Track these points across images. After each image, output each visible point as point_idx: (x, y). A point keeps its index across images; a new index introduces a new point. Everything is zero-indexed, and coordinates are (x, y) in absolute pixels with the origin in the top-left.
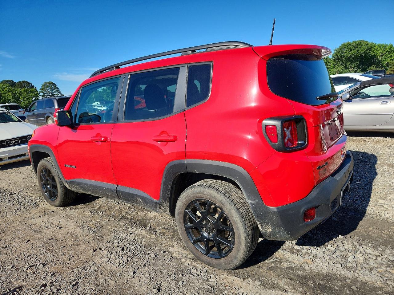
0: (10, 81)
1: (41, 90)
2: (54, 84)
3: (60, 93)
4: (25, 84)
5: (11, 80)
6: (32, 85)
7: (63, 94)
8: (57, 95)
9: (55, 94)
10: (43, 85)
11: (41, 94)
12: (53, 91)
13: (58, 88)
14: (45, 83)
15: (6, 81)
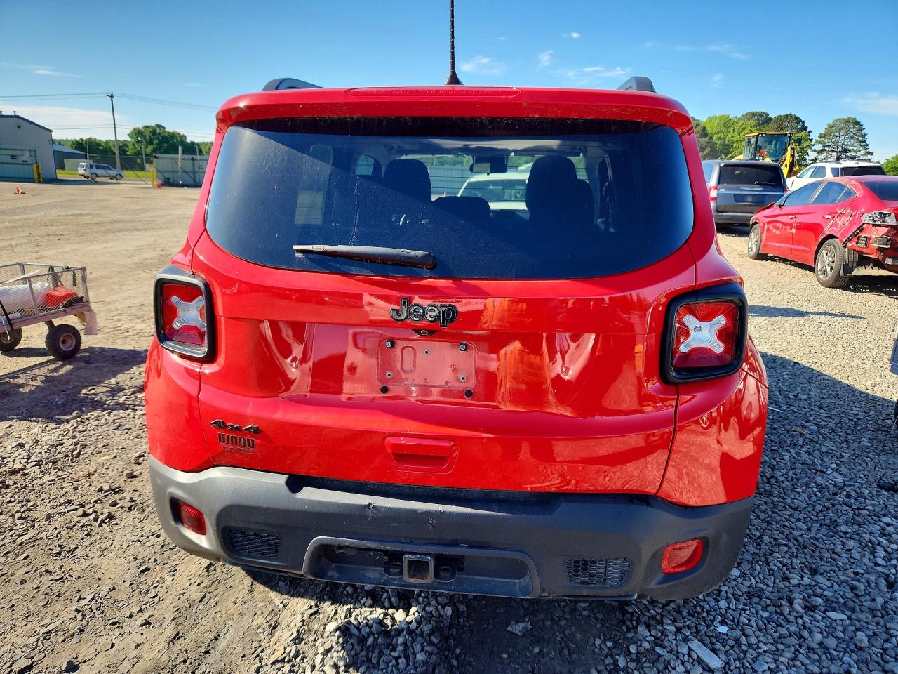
0: (761, 114)
1: (820, 137)
2: (858, 123)
3: (865, 148)
4: (789, 122)
5: (764, 113)
6: (803, 125)
7: (871, 151)
8: (854, 152)
9: (850, 148)
10: (831, 127)
11: (818, 147)
12: (847, 143)
13: (865, 135)
14: (837, 120)
15: (754, 114)
